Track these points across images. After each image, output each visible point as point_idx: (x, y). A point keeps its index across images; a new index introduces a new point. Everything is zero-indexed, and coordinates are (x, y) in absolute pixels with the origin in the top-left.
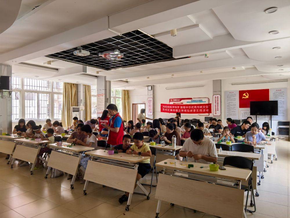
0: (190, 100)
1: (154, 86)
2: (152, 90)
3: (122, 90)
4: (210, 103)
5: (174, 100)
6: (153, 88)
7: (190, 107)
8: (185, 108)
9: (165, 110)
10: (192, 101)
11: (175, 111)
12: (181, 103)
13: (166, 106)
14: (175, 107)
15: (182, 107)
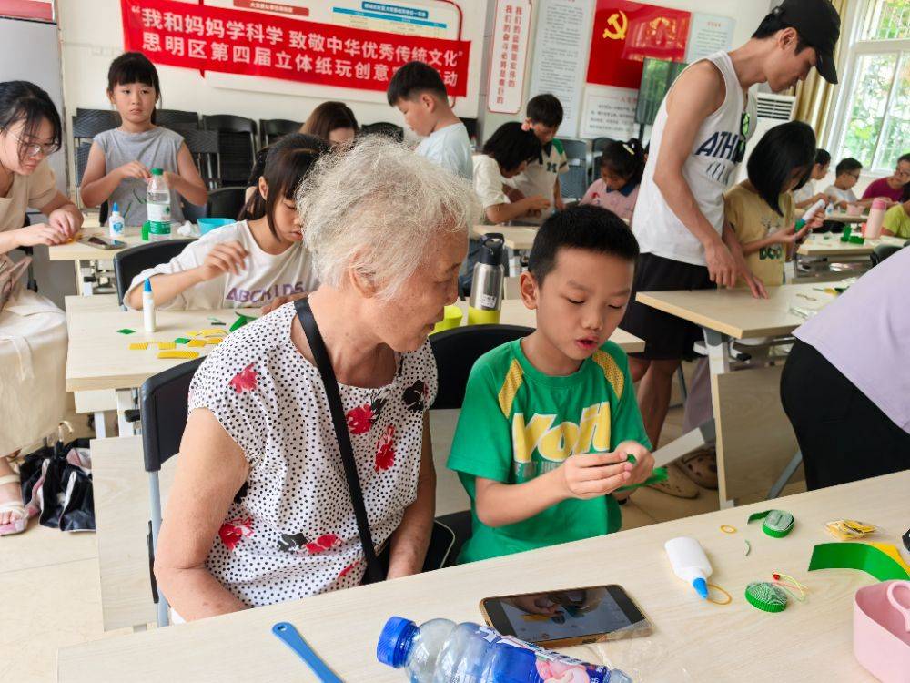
4: (465, 38)
7: (351, 47)
8: (321, 48)
9: (162, 43)
10: (366, 6)
11: (248, 61)
12: (291, 10)
13: (176, 16)
14: (245, 32)
15: (299, 39)
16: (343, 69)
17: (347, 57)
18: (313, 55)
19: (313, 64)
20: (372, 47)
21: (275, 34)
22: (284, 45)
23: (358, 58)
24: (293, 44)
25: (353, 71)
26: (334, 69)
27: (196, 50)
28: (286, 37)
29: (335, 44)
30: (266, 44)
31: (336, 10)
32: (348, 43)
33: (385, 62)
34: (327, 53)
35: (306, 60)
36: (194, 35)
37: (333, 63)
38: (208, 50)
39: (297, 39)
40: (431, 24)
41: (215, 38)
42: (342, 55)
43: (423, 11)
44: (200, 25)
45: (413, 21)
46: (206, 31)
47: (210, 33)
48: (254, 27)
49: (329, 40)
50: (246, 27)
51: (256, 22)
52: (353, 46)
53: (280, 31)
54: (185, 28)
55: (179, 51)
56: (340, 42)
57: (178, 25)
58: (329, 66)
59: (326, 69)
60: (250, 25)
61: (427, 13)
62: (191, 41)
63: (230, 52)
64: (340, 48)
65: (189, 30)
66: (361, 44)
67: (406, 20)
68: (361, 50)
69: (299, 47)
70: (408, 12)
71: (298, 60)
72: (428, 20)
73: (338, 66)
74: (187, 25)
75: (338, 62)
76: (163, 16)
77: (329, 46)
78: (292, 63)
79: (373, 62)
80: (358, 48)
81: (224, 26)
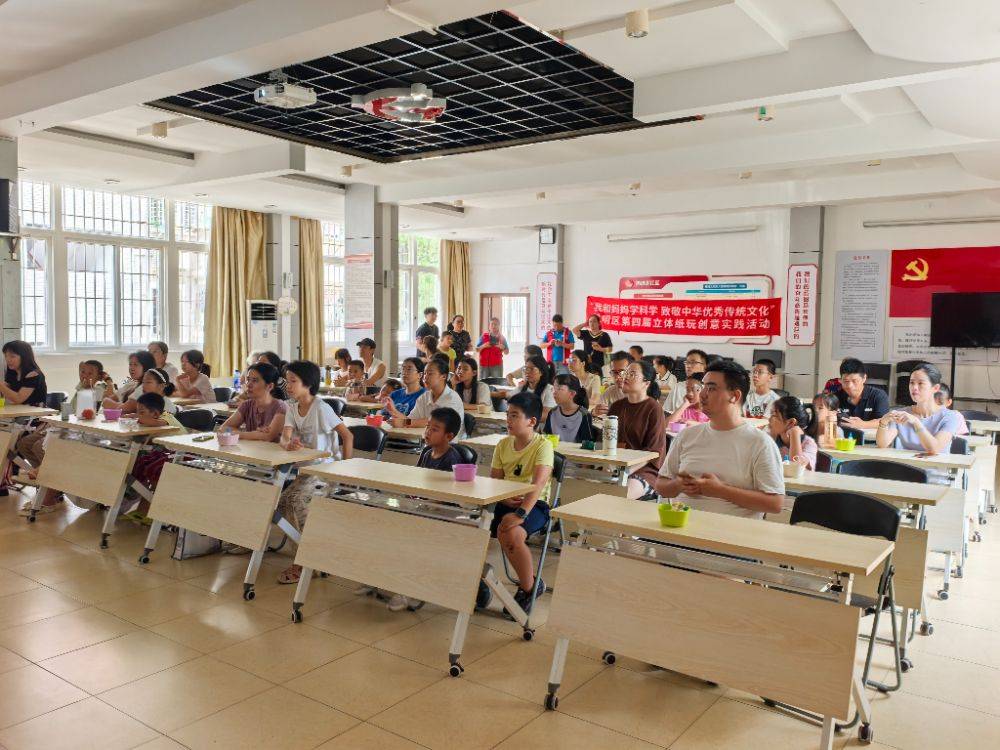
0: (699, 285)
1: (562, 227)
2: (554, 242)
3: (442, 241)
4: (777, 296)
5: (638, 283)
6: (559, 233)
8: (678, 314)
10: (707, 287)
11: (639, 325)
12: (663, 296)
13: (608, 305)
14: (639, 310)
16: (691, 324)
17: (694, 317)
18: (674, 318)
19: (674, 323)
20: (709, 310)
21: (653, 309)
22: (658, 315)
23: (701, 317)
24: (663, 313)
25: (697, 325)
26: (685, 325)
27: (615, 321)
28: (659, 310)
29: (687, 311)
30: (649, 315)
31: (688, 292)
32: (694, 309)
33: (718, 317)
34: (682, 316)
35: (670, 321)
36: (615, 314)
37: (685, 322)
38: (620, 321)
39: (665, 311)
40: (749, 291)
41: (624, 315)
42: (691, 317)
43: (743, 284)
44: (618, 309)
45: (737, 292)
46: (620, 311)
47: (622, 312)
49: (683, 309)
50: (639, 307)
51: (644, 304)
52: (697, 311)
53: (656, 308)
54: (611, 311)
55: (607, 322)
56: (690, 309)
58: (683, 323)
59: (681, 326)
60: (641, 307)
61: (746, 285)
62: (613, 317)
63: (631, 321)
64: (690, 313)
65: (613, 312)
66: (703, 309)
67: (732, 291)
68: (703, 313)
69: (666, 315)
70: (733, 286)
71: (665, 322)
72: (747, 289)
73: (688, 323)
74: (612, 309)
75: (688, 320)
76: (603, 305)
77: (683, 312)
78: (662, 324)
79: (710, 319)
80: (701, 311)
81: (629, 308)
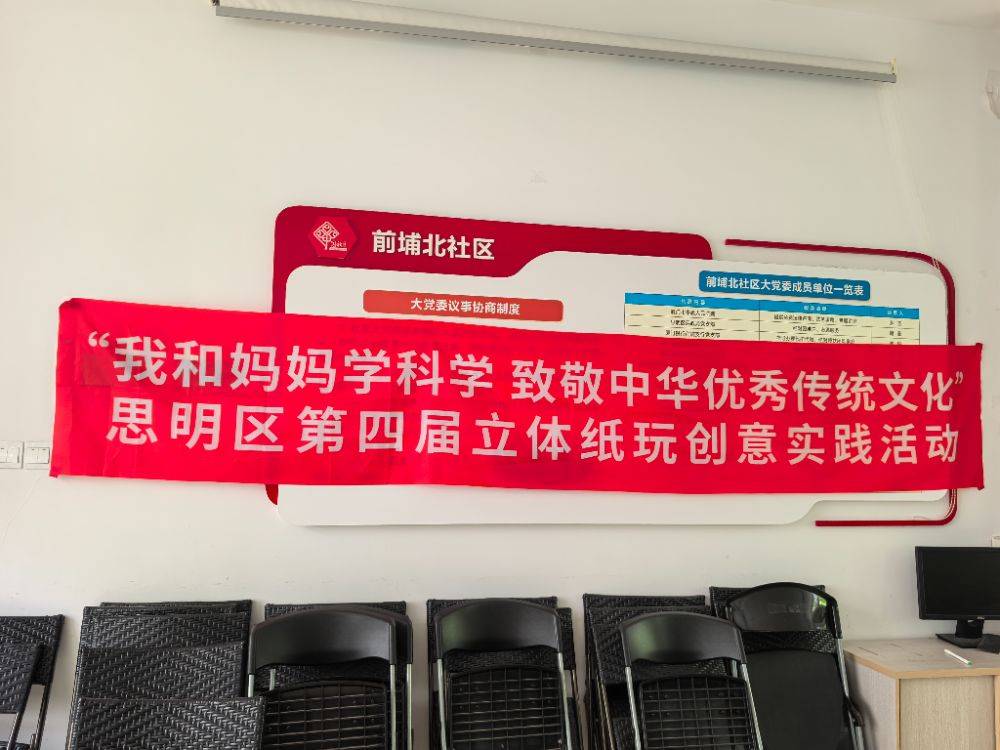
0: (679, 275)
4: (964, 339)
5: (381, 241)
7: (674, 386)
8: (594, 396)
9: (162, 422)
10: (711, 282)
11: (398, 446)
12: (515, 309)
13: (204, 349)
14: (395, 372)
15: (536, 378)
16: (654, 444)
17: (665, 411)
18: (572, 414)
19: (574, 438)
20: (730, 379)
21: (474, 372)
22: (498, 397)
23: (696, 412)
24: (522, 393)
25: (681, 448)
26: (629, 445)
27: (257, 432)
28: (503, 377)
29: (631, 382)
30: (449, 398)
31: (632, 298)
32: (664, 377)
34: (612, 406)
35: (555, 429)
36: (254, 394)
37: (627, 431)
38: (288, 429)
40: (879, 312)
41: (311, 396)
42: (651, 408)
43: (855, 283)
44: (272, 367)
45: (832, 309)
46: (285, 380)
47: (298, 383)
48: (416, 360)
49: (615, 374)
50: (395, 360)
52: (678, 384)
53: (485, 365)
54: (228, 377)
55: (207, 438)
56: (645, 376)
57: (210, 371)
58: (615, 438)
59: (608, 449)
60: (408, 355)
61: (866, 286)
62: (241, 410)
63: (350, 428)
64: (645, 390)
65: (242, 379)
66: (701, 378)
67: (814, 309)
68: (702, 392)
69: (536, 399)
70: (818, 288)
71: (532, 432)
72: (874, 302)
73: (642, 439)
74: (235, 370)
75: (642, 426)
76: (171, 350)
77: (615, 389)
78: (519, 440)
79: (733, 420)
80: (694, 385)
81: (337, 363)
